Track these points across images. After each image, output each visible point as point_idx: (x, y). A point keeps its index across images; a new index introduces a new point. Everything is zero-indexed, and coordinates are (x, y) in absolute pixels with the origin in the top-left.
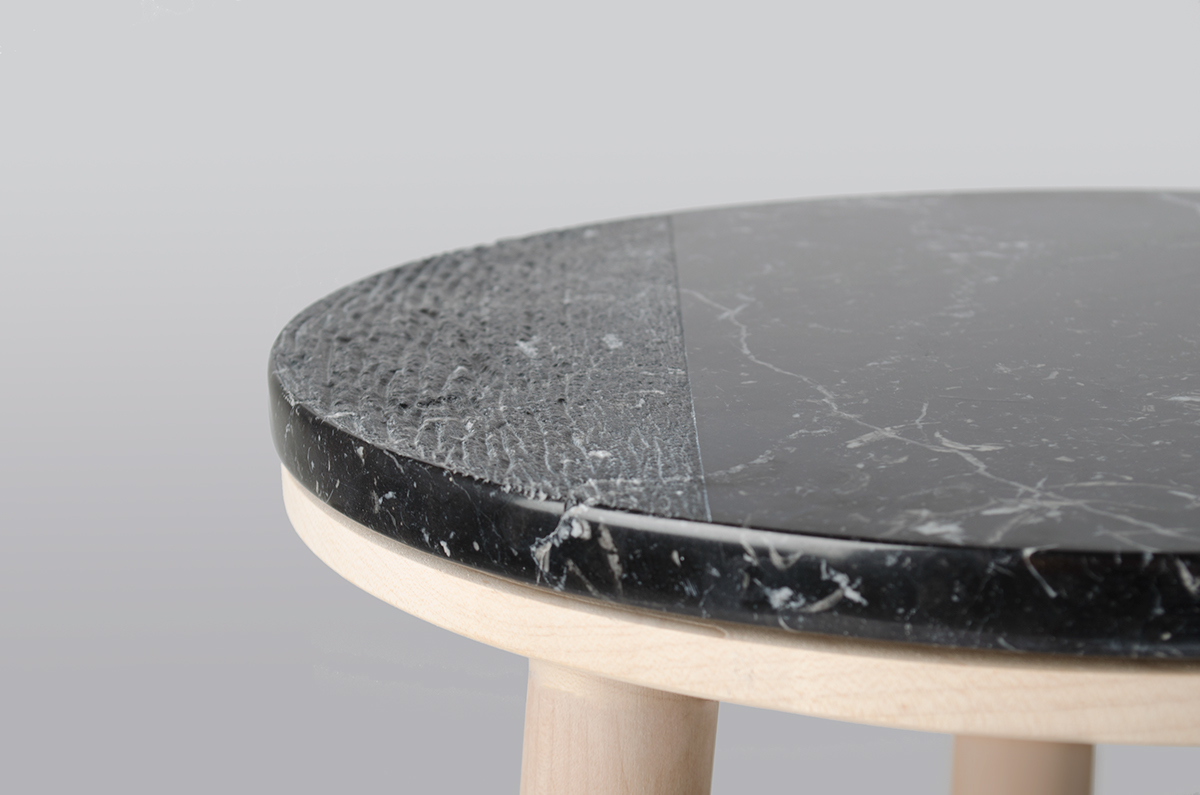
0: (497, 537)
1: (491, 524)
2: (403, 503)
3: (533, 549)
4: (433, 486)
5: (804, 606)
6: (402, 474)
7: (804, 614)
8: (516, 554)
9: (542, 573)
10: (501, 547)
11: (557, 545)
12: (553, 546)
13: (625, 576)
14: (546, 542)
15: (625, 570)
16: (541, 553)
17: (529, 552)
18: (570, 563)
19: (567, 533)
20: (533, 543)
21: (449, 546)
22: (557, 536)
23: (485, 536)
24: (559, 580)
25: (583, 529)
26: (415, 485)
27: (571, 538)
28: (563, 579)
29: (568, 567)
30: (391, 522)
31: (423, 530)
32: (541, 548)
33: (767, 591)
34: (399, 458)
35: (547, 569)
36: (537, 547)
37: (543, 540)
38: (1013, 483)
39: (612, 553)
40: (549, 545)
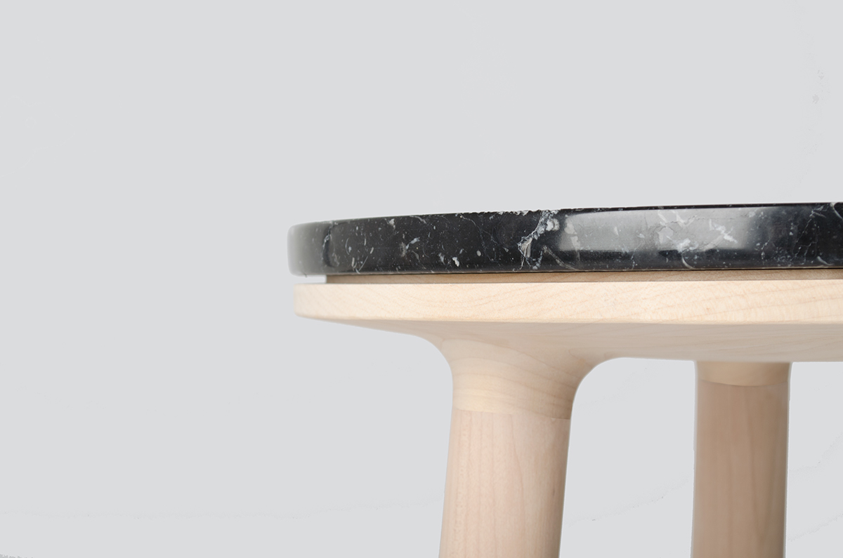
0: (494, 244)
1: (490, 237)
2: (425, 242)
3: (520, 245)
4: (448, 224)
5: (698, 248)
6: (425, 224)
7: (698, 254)
8: (507, 250)
9: (525, 259)
10: (497, 249)
11: (536, 239)
12: (534, 239)
13: (582, 249)
14: (528, 238)
16: (525, 246)
17: (517, 247)
18: (545, 248)
19: (543, 229)
20: (519, 241)
21: (459, 260)
22: (536, 233)
23: (486, 245)
24: (537, 261)
25: (554, 225)
26: (435, 228)
27: (546, 232)
28: (540, 259)
29: (543, 251)
30: (415, 257)
31: (440, 255)
32: (525, 243)
33: (675, 242)
34: (422, 216)
35: (529, 256)
36: (522, 243)
37: (526, 238)
39: (574, 235)
40: (531, 240)
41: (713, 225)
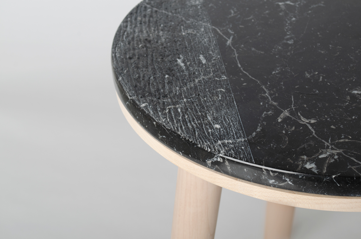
0: (196, 156)
1: (195, 153)
2: (168, 140)
3: (207, 161)
4: (178, 139)
5: (278, 184)
6: (168, 133)
7: (277, 185)
8: (202, 161)
9: (209, 166)
10: (197, 158)
12: (212, 161)
13: (231, 171)
15: (231, 170)
17: (205, 161)
18: (217, 166)
20: (207, 159)
21: (182, 153)
22: (213, 160)
23: (193, 154)
24: (213, 168)
25: (221, 160)
26: (172, 137)
27: (217, 161)
28: (215, 168)
31: (174, 148)
32: (209, 161)
33: (269, 180)
34: (167, 129)
38: (323, 141)
39: (228, 166)
40: (211, 161)
41: (284, 178)
